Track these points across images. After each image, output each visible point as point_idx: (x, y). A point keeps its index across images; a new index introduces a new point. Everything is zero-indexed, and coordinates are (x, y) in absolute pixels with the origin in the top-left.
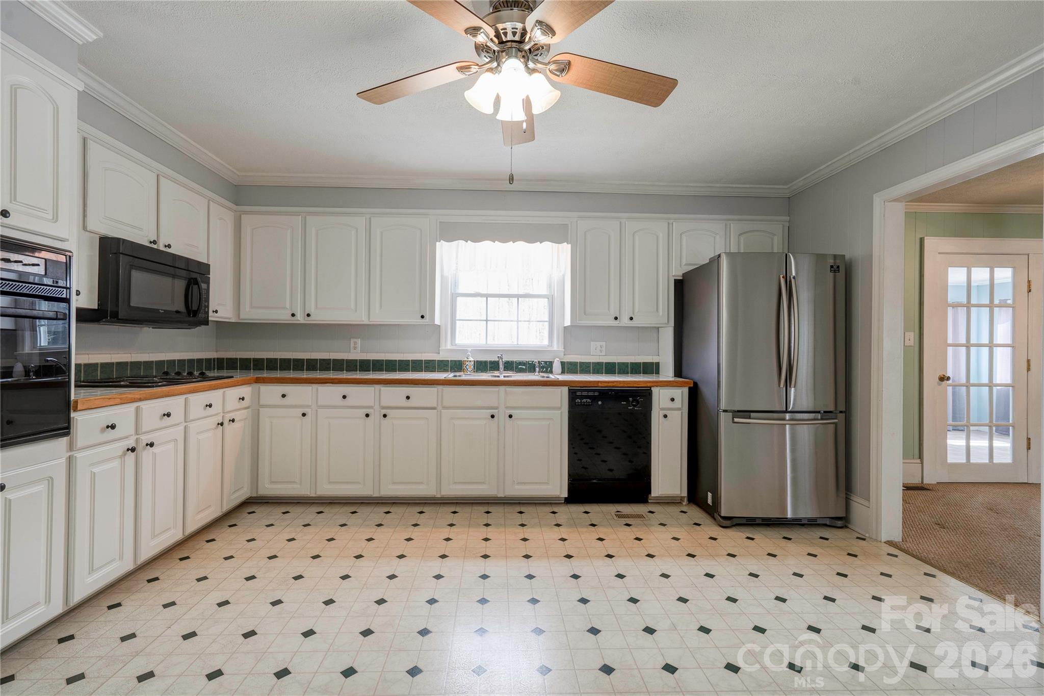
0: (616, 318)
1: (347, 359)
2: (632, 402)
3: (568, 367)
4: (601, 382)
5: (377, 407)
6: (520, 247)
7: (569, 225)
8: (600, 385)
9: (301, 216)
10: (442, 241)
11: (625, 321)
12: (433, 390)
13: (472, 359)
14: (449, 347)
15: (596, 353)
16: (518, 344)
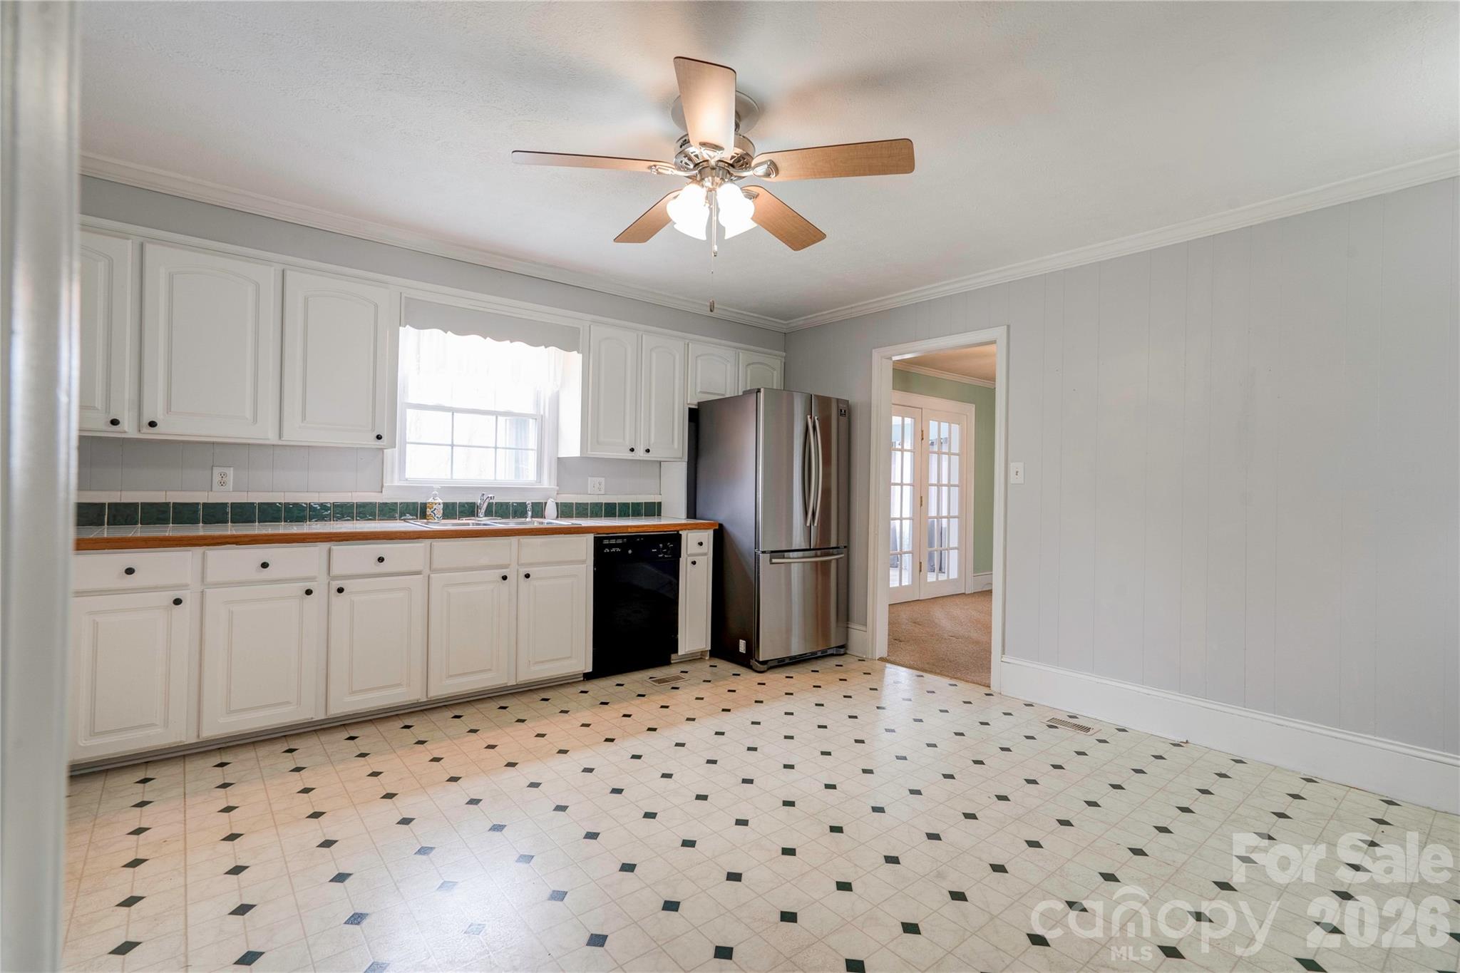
0: (632, 450)
1: (206, 501)
2: (663, 549)
3: (565, 510)
4: (631, 527)
5: (323, 578)
6: (520, 349)
7: (581, 329)
8: (629, 530)
9: (131, 241)
10: (408, 326)
11: (640, 454)
12: (422, 545)
13: (441, 501)
14: (396, 483)
15: (596, 492)
16: (496, 480)
